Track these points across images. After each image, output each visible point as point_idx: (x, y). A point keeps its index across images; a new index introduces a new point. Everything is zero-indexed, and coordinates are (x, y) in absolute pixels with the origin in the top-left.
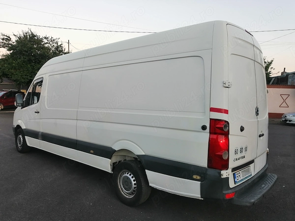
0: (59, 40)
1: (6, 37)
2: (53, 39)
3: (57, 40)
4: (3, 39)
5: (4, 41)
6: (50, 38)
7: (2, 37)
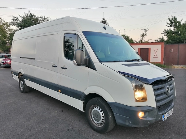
0: (50, 19)
1: (15, 18)
2: (45, 18)
3: (48, 18)
4: (13, 20)
5: (14, 21)
6: (44, 17)
7: (13, 18)
